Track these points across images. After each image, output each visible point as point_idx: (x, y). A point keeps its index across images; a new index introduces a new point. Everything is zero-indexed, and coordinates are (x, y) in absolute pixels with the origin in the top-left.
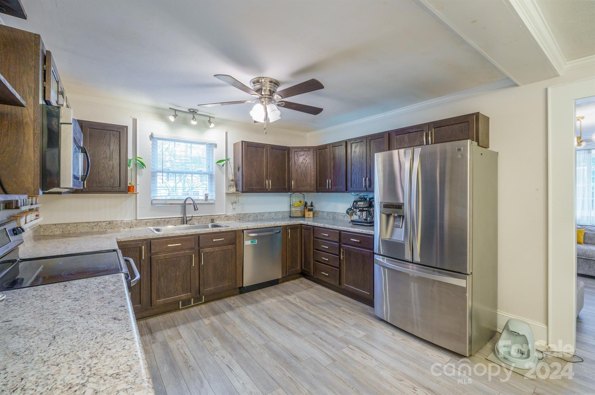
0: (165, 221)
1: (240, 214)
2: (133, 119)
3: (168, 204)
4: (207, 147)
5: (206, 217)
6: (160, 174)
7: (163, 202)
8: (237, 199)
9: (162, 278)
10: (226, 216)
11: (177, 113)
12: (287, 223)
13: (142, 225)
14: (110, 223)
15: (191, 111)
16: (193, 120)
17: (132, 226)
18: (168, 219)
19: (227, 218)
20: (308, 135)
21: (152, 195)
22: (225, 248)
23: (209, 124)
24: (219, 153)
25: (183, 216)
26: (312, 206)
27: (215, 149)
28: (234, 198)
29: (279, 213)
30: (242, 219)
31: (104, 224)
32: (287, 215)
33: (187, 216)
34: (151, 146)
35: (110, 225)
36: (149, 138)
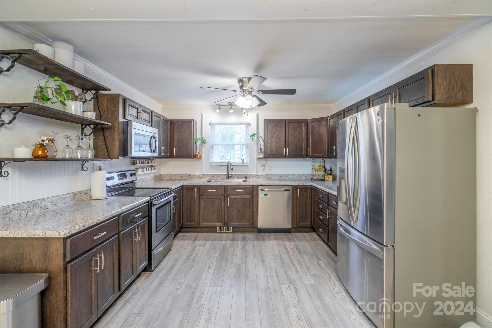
0: (217, 176)
1: (268, 174)
2: (201, 114)
3: (220, 165)
4: (245, 127)
5: (243, 175)
6: (215, 146)
7: (216, 164)
8: (266, 163)
9: (206, 210)
10: (257, 175)
11: (221, 107)
12: (296, 183)
13: (205, 178)
14: (189, 175)
15: (230, 104)
16: (230, 109)
17: (200, 178)
18: (219, 175)
19: (258, 176)
20: (332, 106)
21: (211, 159)
22: (244, 197)
23: (242, 111)
24: (253, 129)
25: (227, 174)
26: (331, 170)
27: (249, 127)
28: (263, 162)
29: (302, 175)
30: (269, 178)
31: (187, 176)
32: (310, 177)
33: (229, 173)
34: (210, 130)
35: (190, 176)
36: (209, 124)
